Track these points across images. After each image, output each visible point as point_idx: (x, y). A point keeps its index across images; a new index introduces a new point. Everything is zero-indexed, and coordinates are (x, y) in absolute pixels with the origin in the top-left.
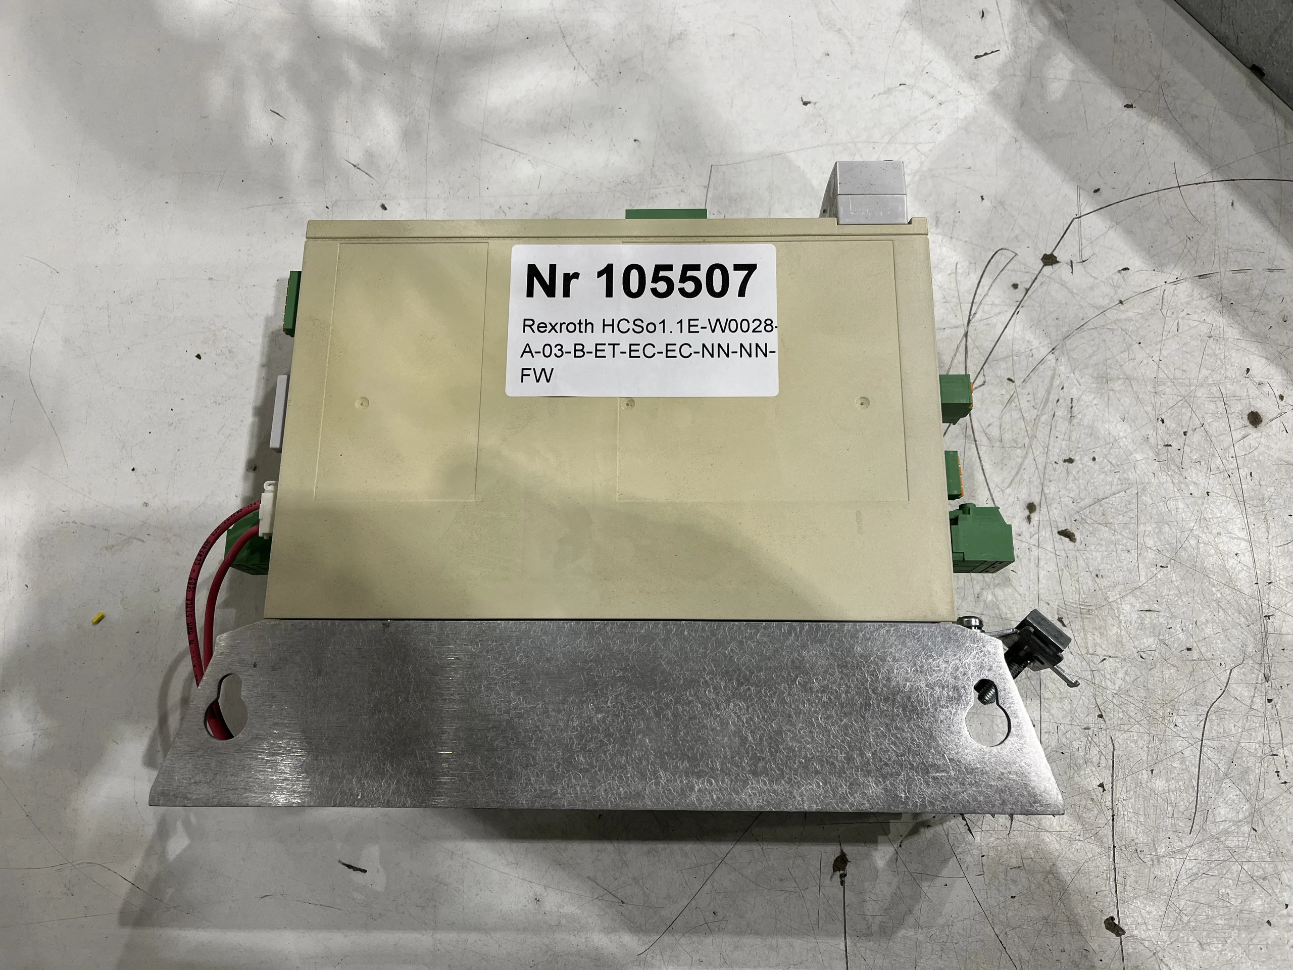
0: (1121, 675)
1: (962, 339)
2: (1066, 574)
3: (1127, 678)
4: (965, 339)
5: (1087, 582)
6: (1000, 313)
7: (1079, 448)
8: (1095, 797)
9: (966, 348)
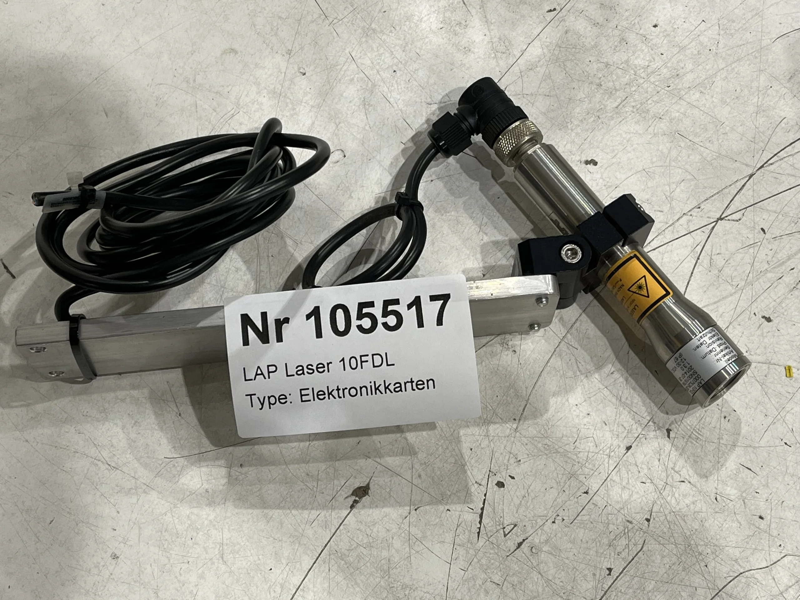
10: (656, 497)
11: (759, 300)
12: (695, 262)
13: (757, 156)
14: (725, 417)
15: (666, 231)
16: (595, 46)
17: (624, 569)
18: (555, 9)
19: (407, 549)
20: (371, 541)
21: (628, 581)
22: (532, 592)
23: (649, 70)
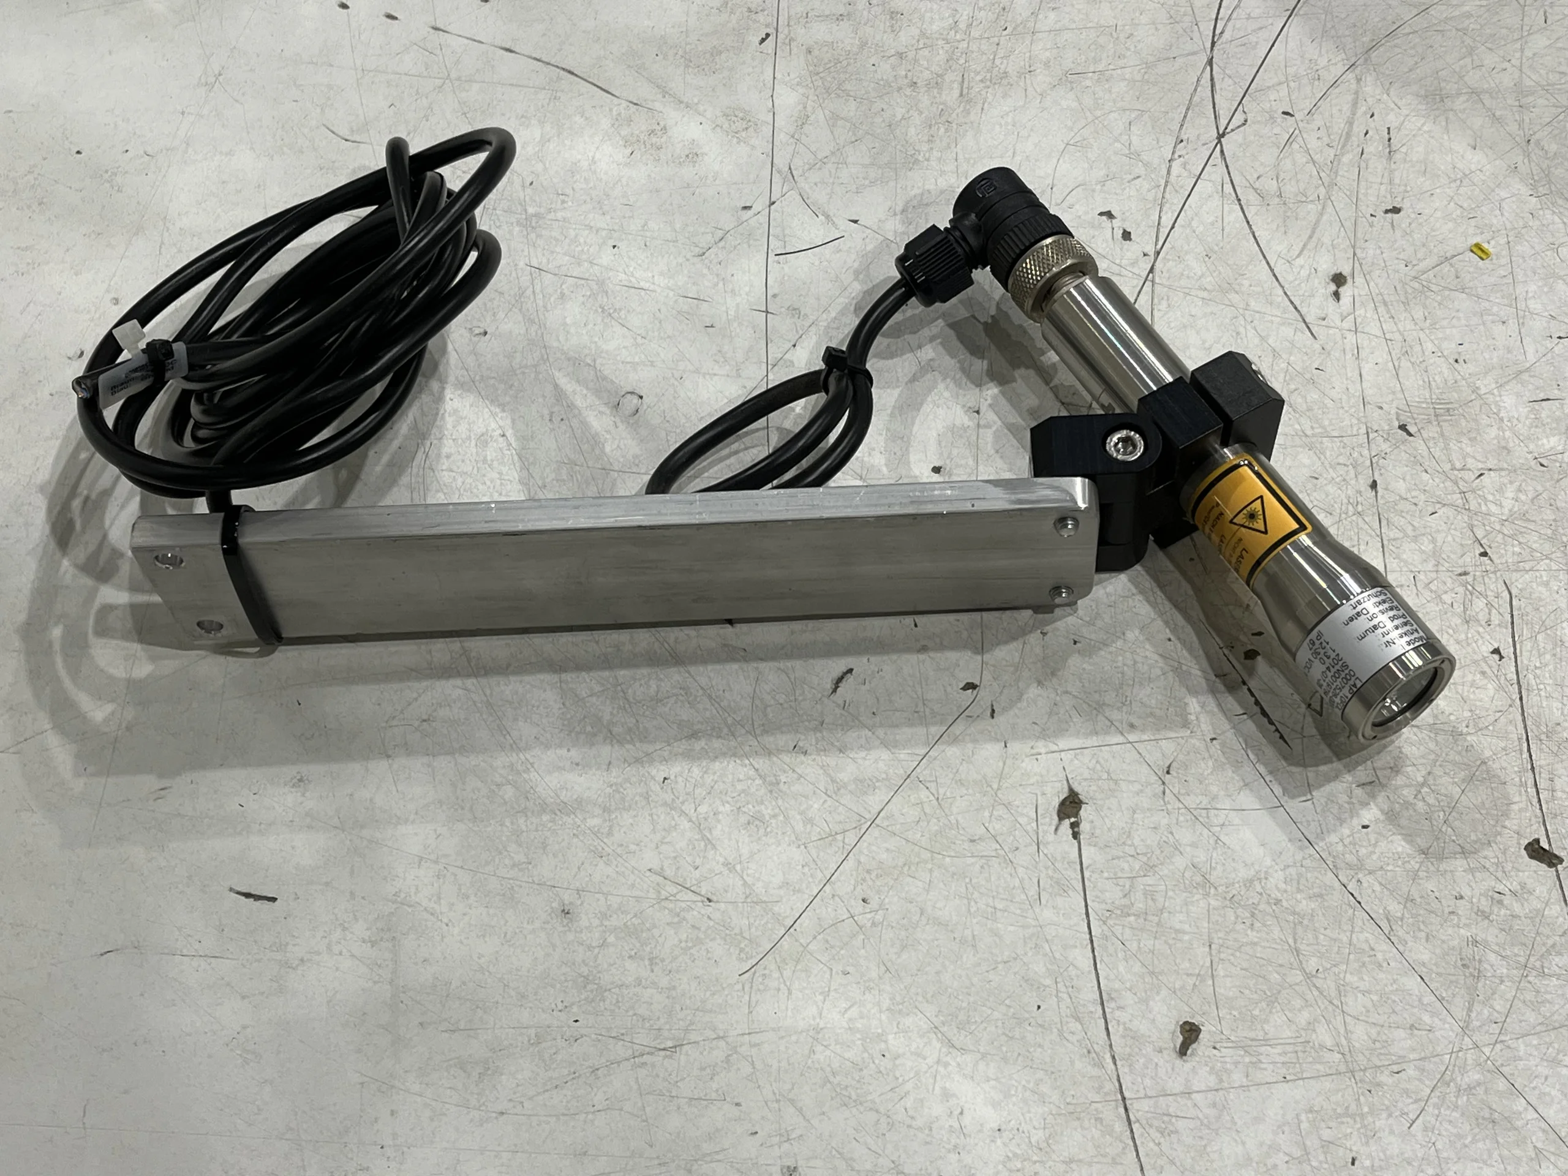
2: (1405, 364)
3: (1523, 497)
4: (1208, 68)
9: (1212, 79)
10: (1466, 518)
11: (1360, 196)
12: (1238, 207)
13: (1196, 35)
14: (1456, 361)
15: (1167, 195)
16: (863, 45)
17: (1513, 637)
18: (768, 35)
19: (1206, 831)
20: (1145, 859)
21: (1532, 647)
22: (1423, 757)
23: (962, 26)
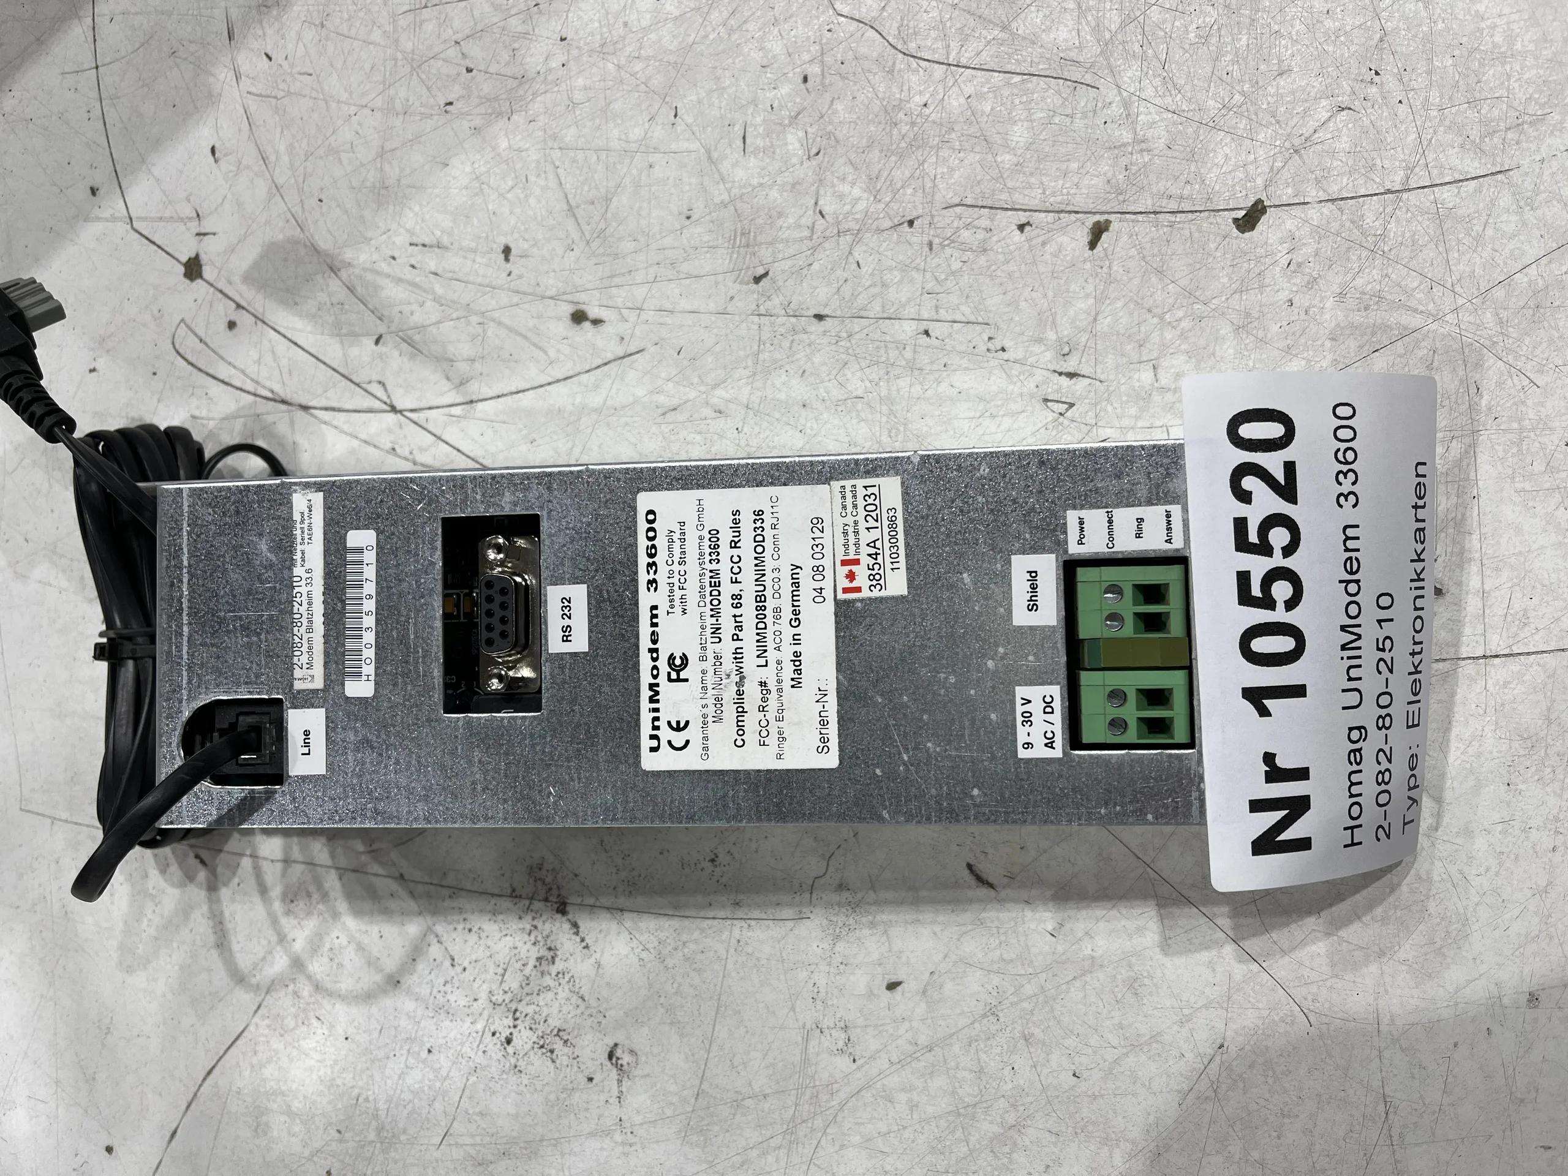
0: (845, 188)
1: (312, 415)
5: (697, 233)
6: (273, 352)
7: (487, 237)
8: (1041, 239)
